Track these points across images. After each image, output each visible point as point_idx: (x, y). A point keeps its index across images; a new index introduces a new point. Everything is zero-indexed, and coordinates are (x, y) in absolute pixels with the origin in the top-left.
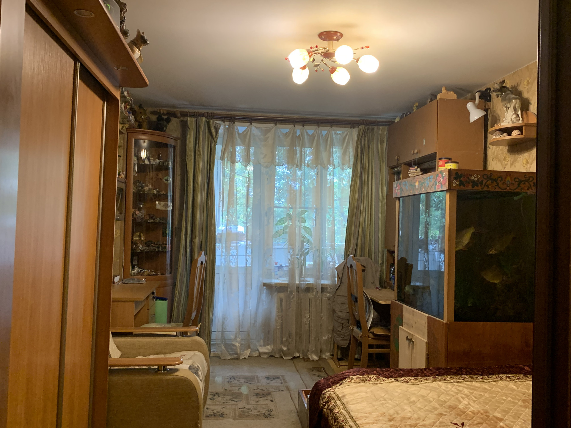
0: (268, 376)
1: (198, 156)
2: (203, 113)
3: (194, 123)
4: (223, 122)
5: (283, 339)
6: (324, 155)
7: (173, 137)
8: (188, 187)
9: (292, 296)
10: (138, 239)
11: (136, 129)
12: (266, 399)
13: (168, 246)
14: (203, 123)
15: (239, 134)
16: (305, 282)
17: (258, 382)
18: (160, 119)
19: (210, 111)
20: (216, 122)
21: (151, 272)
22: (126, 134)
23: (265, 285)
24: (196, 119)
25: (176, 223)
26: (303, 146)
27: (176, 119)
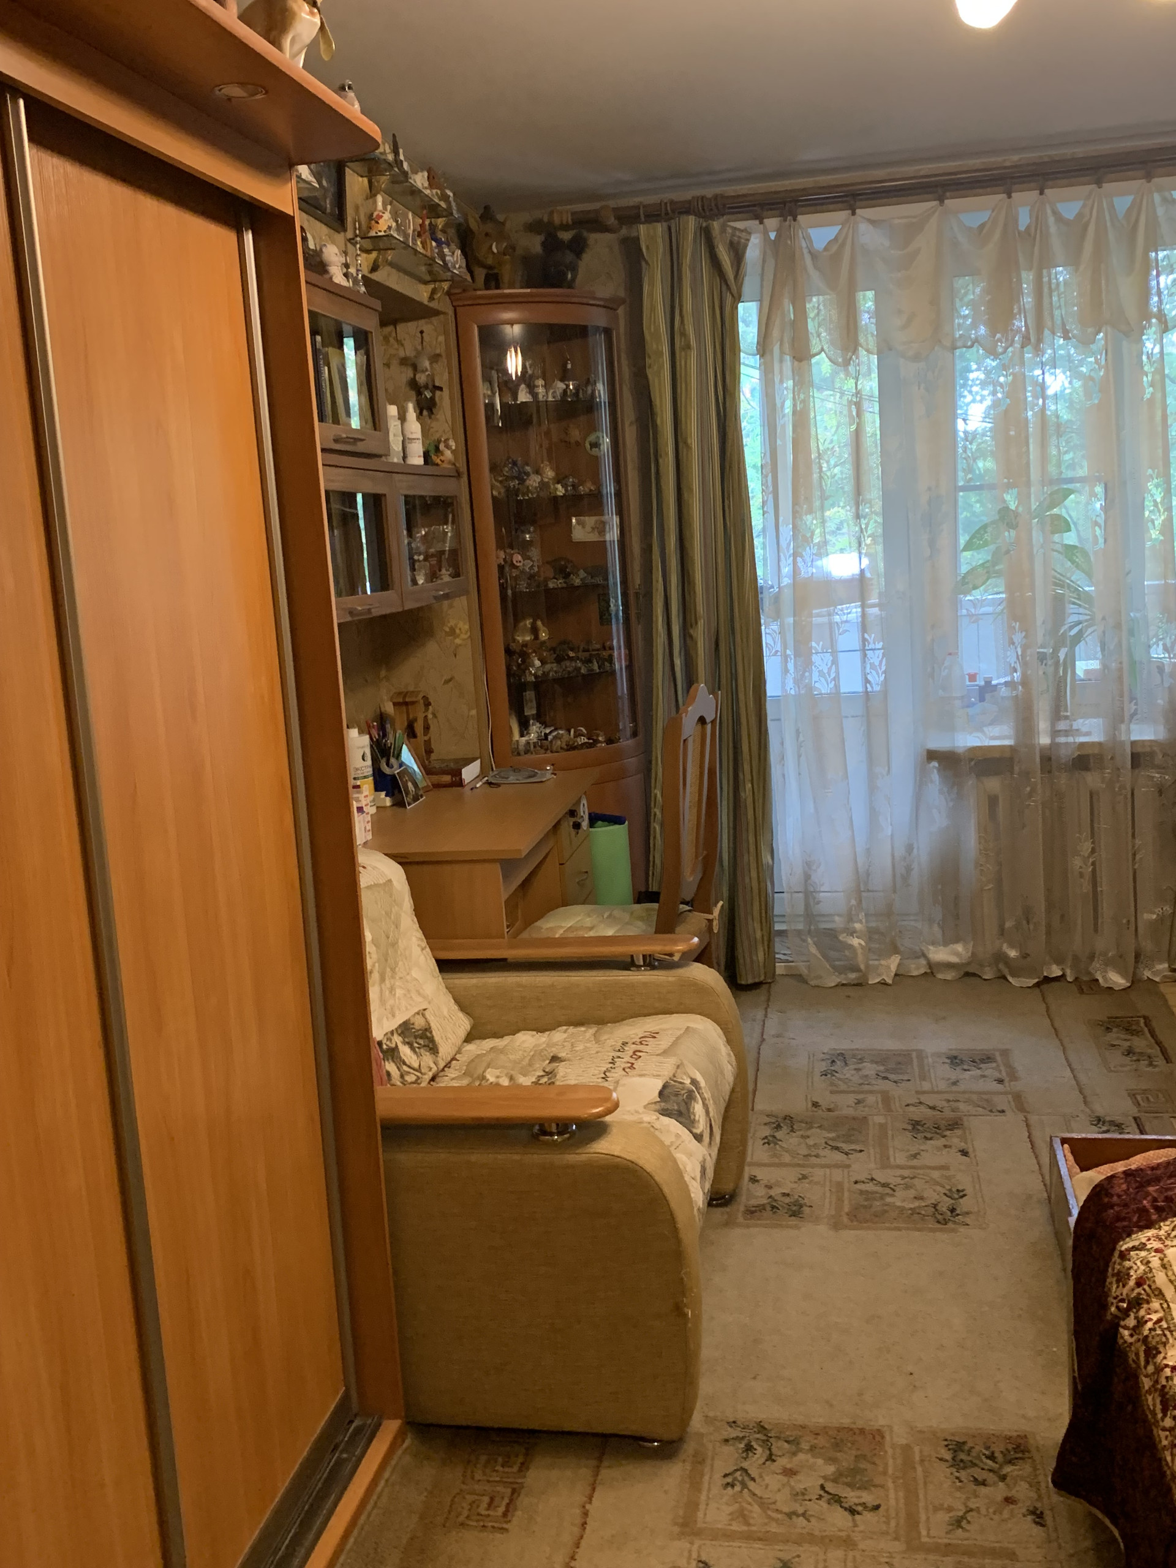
0: (954, 1053)
1: (683, 353)
2: (689, 202)
3: (660, 240)
4: (757, 222)
5: (1004, 924)
6: (1126, 287)
7: (601, 299)
8: (661, 461)
9: (1028, 789)
10: (528, 638)
11: (479, 293)
12: (945, 1146)
13: (620, 654)
14: (691, 237)
15: (814, 255)
16: (1071, 739)
17: (923, 1078)
18: (552, 244)
19: (709, 192)
20: (732, 224)
21: (578, 734)
22: (451, 312)
23: (932, 755)
24: (665, 224)
25: (637, 579)
26: (1045, 263)
27: (608, 237)
